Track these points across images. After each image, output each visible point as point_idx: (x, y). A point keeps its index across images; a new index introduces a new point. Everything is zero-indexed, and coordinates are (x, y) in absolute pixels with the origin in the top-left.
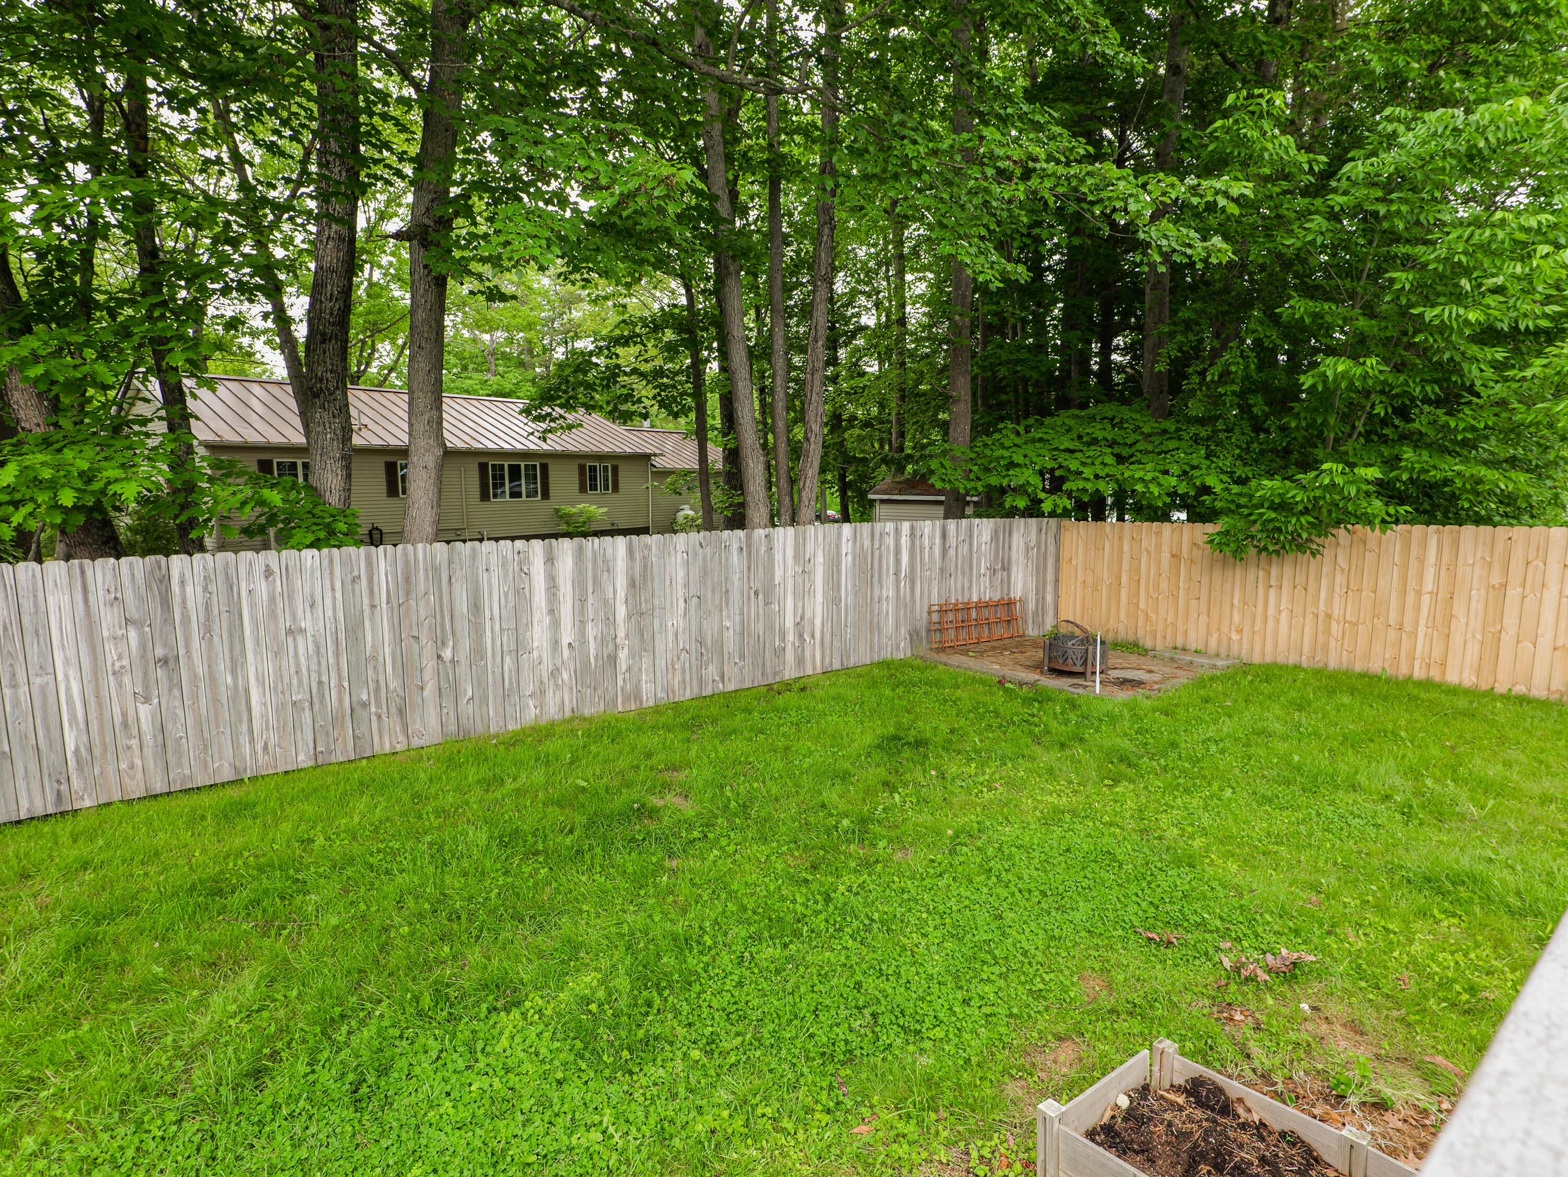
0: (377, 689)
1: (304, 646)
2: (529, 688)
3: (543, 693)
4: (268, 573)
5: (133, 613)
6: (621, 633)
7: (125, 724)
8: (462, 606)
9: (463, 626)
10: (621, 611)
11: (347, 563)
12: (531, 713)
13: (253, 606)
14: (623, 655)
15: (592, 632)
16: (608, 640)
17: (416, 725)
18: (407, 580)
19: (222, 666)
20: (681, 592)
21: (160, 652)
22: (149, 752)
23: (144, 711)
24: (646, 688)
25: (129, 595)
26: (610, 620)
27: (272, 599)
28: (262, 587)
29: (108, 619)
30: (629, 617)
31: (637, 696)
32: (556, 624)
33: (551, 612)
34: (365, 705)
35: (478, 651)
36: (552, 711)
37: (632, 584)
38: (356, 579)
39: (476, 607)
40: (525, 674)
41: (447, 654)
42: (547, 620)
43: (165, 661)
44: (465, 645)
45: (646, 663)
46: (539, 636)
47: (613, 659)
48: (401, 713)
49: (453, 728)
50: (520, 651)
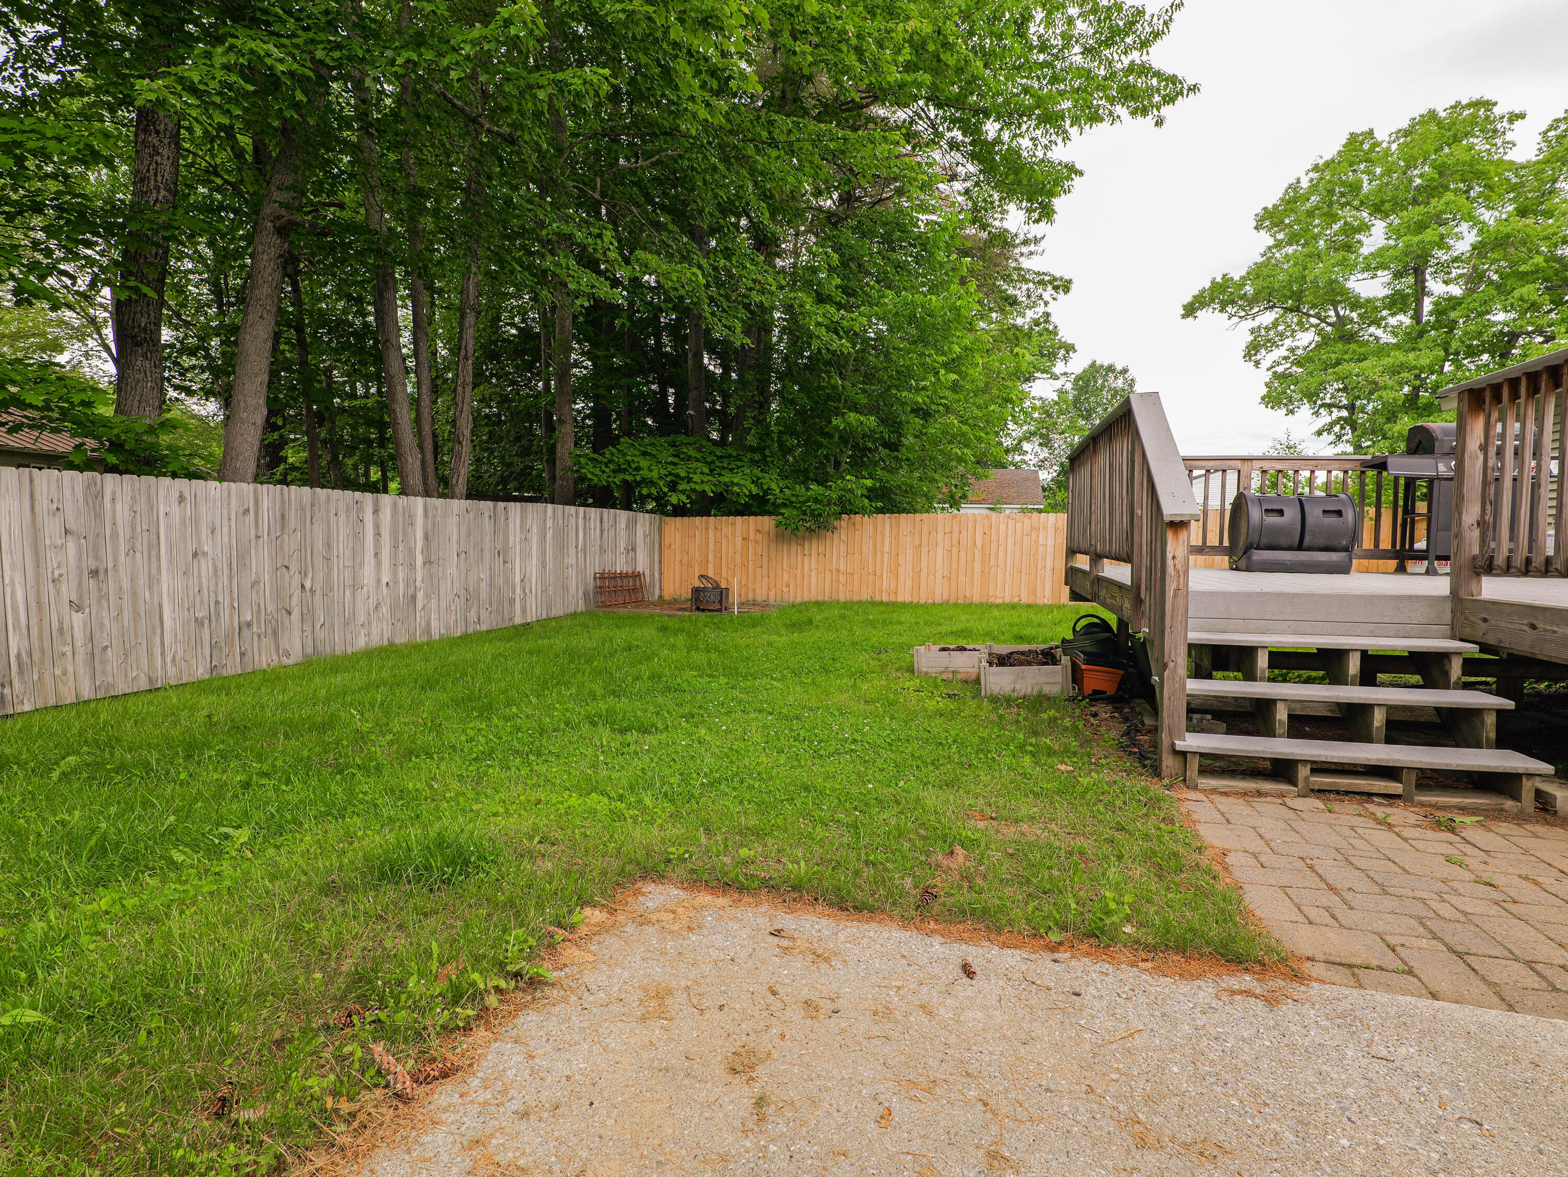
0: (259, 611)
1: (205, 566)
2: (362, 619)
3: (370, 623)
4: (181, 499)
5: (72, 525)
6: (419, 578)
7: (61, 631)
8: (319, 545)
9: (319, 560)
10: (419, 559)
11: (240, 497)
12: (361, 643)
13: (168, 527)
14: (420, 595)
15: (401, 575)
16: (410, 582)
17: (284, 643)
18: (283, 517)
19: (142, 581)
20: (455, 547)
21: (93, 564)
22: (81, 658)
23: (77, 619)
24: (434, 624)
25: (69, 507)
26: (412, 567)
27: (183, 523)
28: (175, 509)
29: (51, 528)
30: (424, 564)
31: (429, 632)
32: (379, 564)
33: (376, 555)
34: (249, 625)
35: (328, 582)
36: (375, 641)
37: (426, 537)
38: (247, 511)
39: (328, 545)
40: (360, 606)
41: (308, 584)
42: (373, 562)
43: (94, 573)
44: (320, 576)
45: (433, 604)
46: (368, 574)
47: (414, 597)
48: (275, 634)
49: (310, 650)
50: (355, 586)
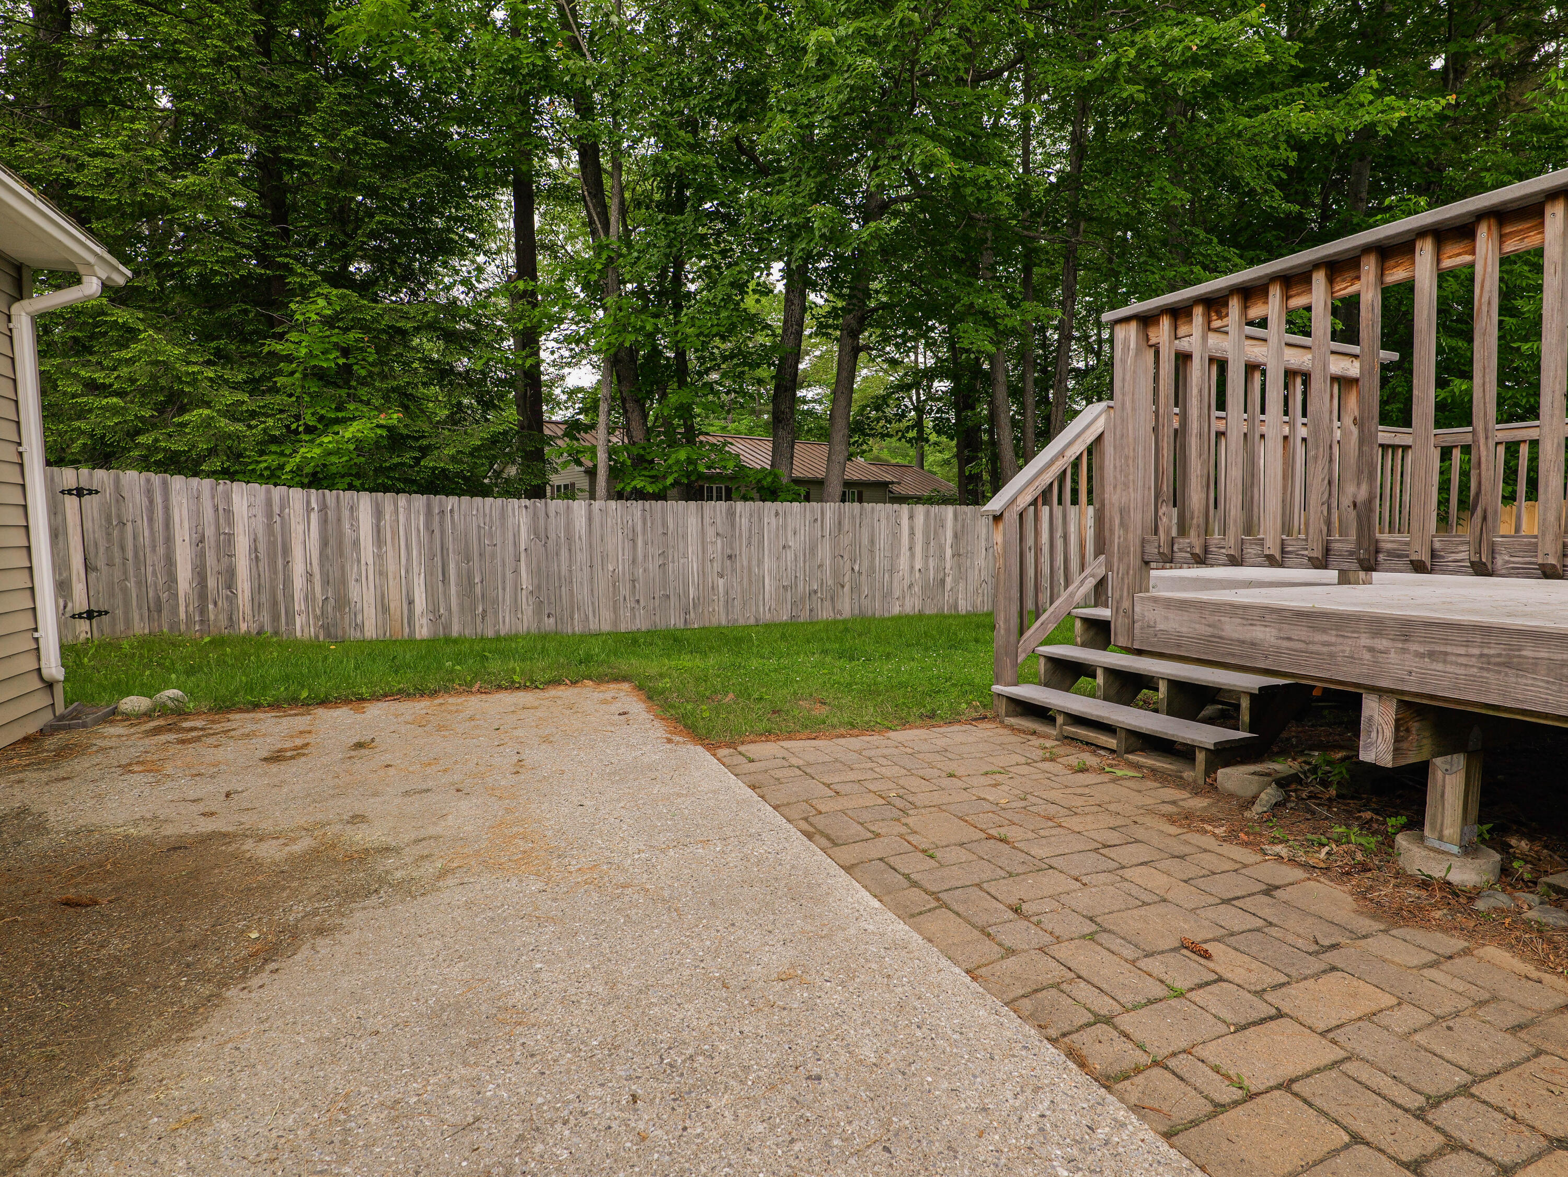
0: (822, 584)
1: (790, 555)
2: (897, 594)
3: (904, 598)
4: (777, 514)
5: (720, 532)
6: (948, 566)
7: (713, 588)
8: (865, 541)
9: (865, 552)
10: (949, 552)
11: (812, 511)
12: (896, 610)
13: (769, 531)
14: (949, 580)
15: (931, 563)
16: (940, 569)
17: (839, 606)
18: (840, 523)
19: (754, 563)
20: (983, 543)
21: (729, 552)
22: (721, 603)
23: (721, 582)
24: (961, 603)
25: (718, 521)
26: (942, 558)
27: (778, 529)
28: (773, 520)
29: (710, 532)
30: (953, 556)
31: (956, 606)
32: (912, 556)
33: (910, 549)
34: (816, 592)
35: (872, 569)
36: (908, 609)
37: (956, 536)
38: (816, 520)
39: (872, 542)
40: (895, 584)
41: (856, 568)
42: (908, 554)
43: (730, 557)
44: (866, 564)
45: (961, 586)
46: (903, 562)
47: (943, 581)
48: (832, 599)
49: (857, 612)
50: (892, 571)
